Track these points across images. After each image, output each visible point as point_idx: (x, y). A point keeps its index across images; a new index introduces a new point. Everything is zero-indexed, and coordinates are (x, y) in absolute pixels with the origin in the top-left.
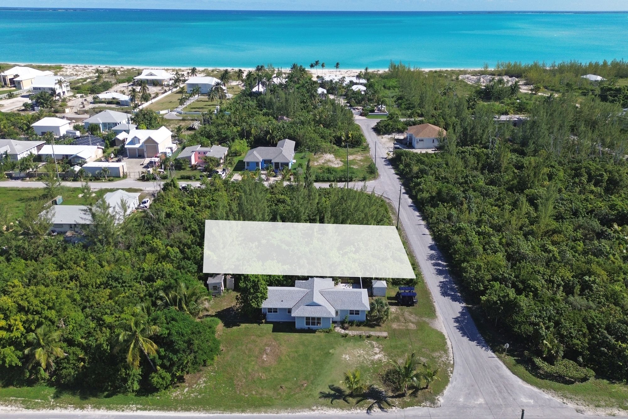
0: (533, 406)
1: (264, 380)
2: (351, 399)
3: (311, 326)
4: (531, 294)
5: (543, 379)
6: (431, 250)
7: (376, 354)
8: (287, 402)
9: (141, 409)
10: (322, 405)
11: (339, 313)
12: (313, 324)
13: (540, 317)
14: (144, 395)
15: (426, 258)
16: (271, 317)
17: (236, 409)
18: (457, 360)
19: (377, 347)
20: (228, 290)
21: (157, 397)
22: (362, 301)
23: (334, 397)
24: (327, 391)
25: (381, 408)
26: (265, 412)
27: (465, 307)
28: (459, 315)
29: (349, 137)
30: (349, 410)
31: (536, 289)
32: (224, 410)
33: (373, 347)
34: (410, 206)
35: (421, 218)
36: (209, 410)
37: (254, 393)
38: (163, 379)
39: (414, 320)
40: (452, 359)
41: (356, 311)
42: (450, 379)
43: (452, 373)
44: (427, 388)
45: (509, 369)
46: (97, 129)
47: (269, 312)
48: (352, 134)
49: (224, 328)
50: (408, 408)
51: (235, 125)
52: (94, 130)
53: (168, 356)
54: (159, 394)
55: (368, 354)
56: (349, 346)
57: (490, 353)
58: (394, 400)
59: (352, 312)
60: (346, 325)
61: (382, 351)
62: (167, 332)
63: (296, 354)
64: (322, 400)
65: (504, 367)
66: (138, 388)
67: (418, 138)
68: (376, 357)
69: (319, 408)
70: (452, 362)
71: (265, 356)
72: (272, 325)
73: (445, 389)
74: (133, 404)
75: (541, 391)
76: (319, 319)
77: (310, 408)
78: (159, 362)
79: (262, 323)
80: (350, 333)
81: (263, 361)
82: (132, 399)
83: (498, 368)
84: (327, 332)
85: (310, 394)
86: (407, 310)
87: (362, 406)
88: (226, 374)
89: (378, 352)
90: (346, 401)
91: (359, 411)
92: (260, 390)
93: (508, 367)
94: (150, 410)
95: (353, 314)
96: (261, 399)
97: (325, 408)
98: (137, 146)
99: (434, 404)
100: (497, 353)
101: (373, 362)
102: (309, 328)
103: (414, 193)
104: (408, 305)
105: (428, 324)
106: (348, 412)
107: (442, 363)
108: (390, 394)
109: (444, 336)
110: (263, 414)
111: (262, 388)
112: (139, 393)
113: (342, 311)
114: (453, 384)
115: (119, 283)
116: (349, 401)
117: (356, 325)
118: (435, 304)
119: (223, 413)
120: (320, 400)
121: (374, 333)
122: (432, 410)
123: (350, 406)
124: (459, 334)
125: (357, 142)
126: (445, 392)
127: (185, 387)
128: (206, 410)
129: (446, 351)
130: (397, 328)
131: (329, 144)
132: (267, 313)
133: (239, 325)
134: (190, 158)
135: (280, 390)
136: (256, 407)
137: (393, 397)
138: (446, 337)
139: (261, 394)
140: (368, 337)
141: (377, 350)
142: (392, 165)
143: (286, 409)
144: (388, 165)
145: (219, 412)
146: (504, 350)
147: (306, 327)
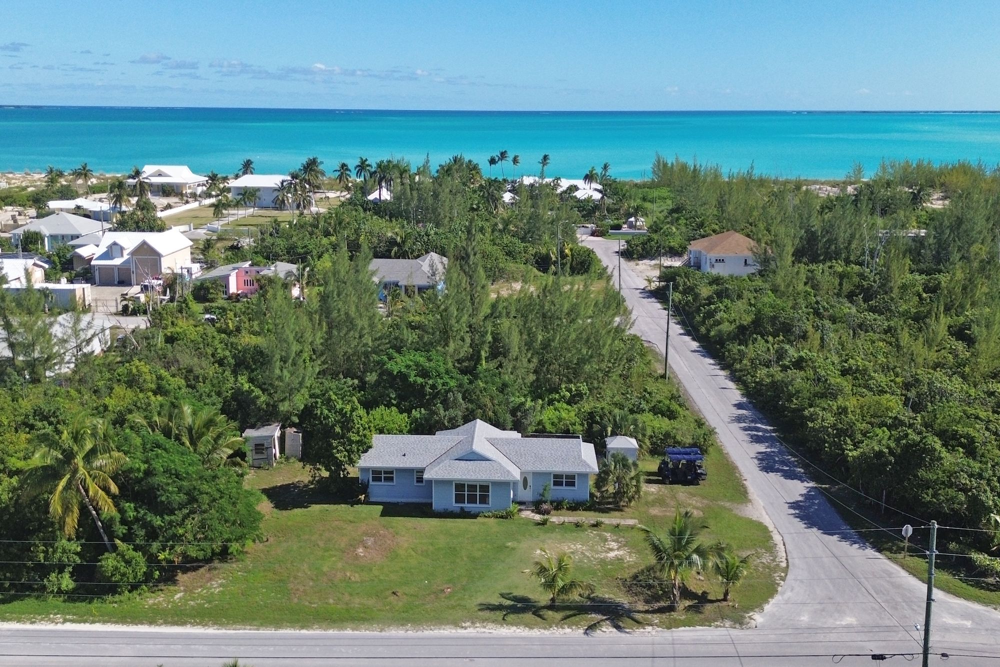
0: (970, 630)
1: (357, 582)
2: (550, 613)
3: (467, 505)
4: (961, 450)
5: (991, 591)
6: (739, 409)
7: (611, 550)
8: (404, 615)
9: (72, 621)
10: (484, 620)
11: (530, 482)
12: (472, 500)
13: (980, 476)
14: (84, 601)
15: (727, 420)
16: (378, 490)
17: (288, 624)
18: (795, 561)
19: (613, 541)
20: (287, 459)
21: (111, 603)
22: (580, 456)
23: (513, 610)
24: (496, 600)
25: (618, 628)
26: (353, 630)
27: (812, 488)
28: (800, 499)
29: (567, 256)
30: (545, 628)
31: (972, 440)
32: (262, 625)
33: (606, 540)
34: (695, 351)
35: (718, 367)
36: (228, 624)
37: (331, 601)
38: (128, 562)
39: (699, 505)
40: (784, 559)
41: (567, 477)
42: (779, 589)
43: (783, 579)
44: (725, 599)
45: (914, 575)
46: (35, 243)
47: (374, 479)
48: (571, 250)
49: (275, 510)
50: (681, 629)
51: (327, 234)
52: (31, 243)
53: (143, 519)
54: (117, 598)
55: (592, 549)
56: (550, 538)
57: (870, 552)
58: (649, 616)
59: (558, 480)
60: (545, 507)
61: (625, 546)
62: (144, 467)
63: (431, 548)
64: (487, 614)
65: (903, 573)
66: (71, 587)
67: (713, 255)
68: (612, 555)
69: (478, 625)
70: (784, 565)
71: (360, 550)
72: (381, 507)
73: (768, 602)
74: (55, 614)
75: (989, 609)
76: (485, 488)
77: (456, 624)
78: (121, 530)
79: (359, 502)
80: (554, 519)
81: (357, 557)
82: (56, 607)
83: (890, 574)
84: (502, 517)
85: (459, 605)
86: (682, 490)
87: (577, 624)
88: (270, 575)
89: (616, 547)
90: (540, 616)
91: (568, 630)
92: (347, 597)
93: (910, 573)
94: (93, 622)
95: (560, 484)
96: (347, 610)
97: (490, 625)
98: (117, 261)
99: (741, 624)
100: (888, 553)
101: (603, 562)
102: (462, 508)
103: (703, 330)
104: (686, 483)
105: (730, 510)
106: (543, 631)
107: (761, 565)
108: (641, 606)
109: (766, 528)
110: (349, 632)
111: (351, 595)
112: (72, 596)
113: (536, 474)
114: (786, 596)
115: (50, 423)
116: (545, 617)
117: (568, 509)
118: (747, 484)
119: (258, 630)
120: (480, 613)
121: (608, 520)
122: (736, 633)
123: (548, 624)
124: (800, 525)
125: (582, 263)
126: (767, 607)
127: (176, 592)
128: (221, 625)
129: (771, 549)
130: (659, 514)
131: (522, 266)
132: (371, 483)
133: (306, 507)
134: (226, 278)
135: (392, 598)
136: (334, 621)
137: (647, 612)
138: (771, 528)
139: (347, 604)
140: (596, 525)
141: (614, 545)
142: (656, 298)
143: (402, 625)
144: (648, 297)
145: (249, 627)
146: (903, 549)
147: (455, 506)
